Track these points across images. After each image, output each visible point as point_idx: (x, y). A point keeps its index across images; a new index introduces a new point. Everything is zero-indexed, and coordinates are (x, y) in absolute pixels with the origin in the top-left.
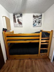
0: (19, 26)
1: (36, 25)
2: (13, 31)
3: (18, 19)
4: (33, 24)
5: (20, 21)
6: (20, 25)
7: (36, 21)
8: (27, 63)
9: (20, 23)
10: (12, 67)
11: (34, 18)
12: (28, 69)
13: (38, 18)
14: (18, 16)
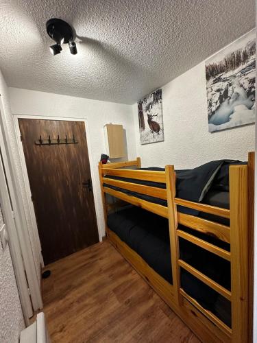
0: (152, 141)
1: (228, 120)
2: (139, 159)
3: (148, 115)
4: (210, 117)
5: (154, 119)
6: (155, 134)
7: (224, 96)
8: (129, 284)
9: (155, 127)
10: (100, 259)
11: (212, 80)
12: (115, 297)
13: (242, 67)
14: (148, 102)
